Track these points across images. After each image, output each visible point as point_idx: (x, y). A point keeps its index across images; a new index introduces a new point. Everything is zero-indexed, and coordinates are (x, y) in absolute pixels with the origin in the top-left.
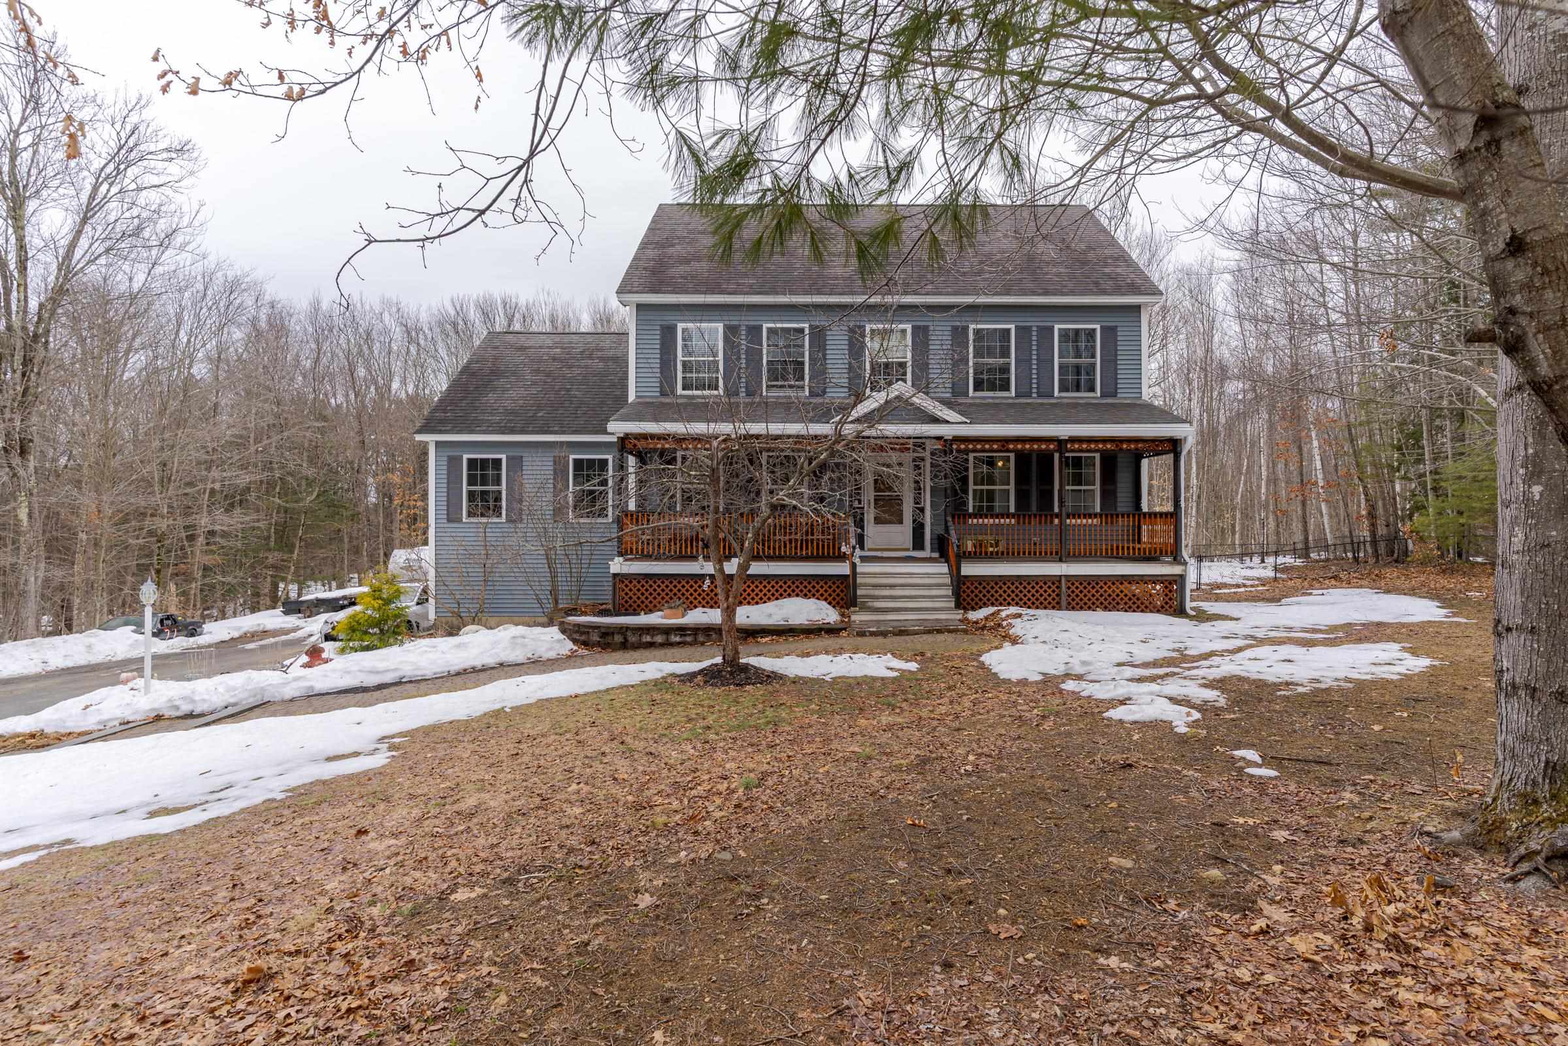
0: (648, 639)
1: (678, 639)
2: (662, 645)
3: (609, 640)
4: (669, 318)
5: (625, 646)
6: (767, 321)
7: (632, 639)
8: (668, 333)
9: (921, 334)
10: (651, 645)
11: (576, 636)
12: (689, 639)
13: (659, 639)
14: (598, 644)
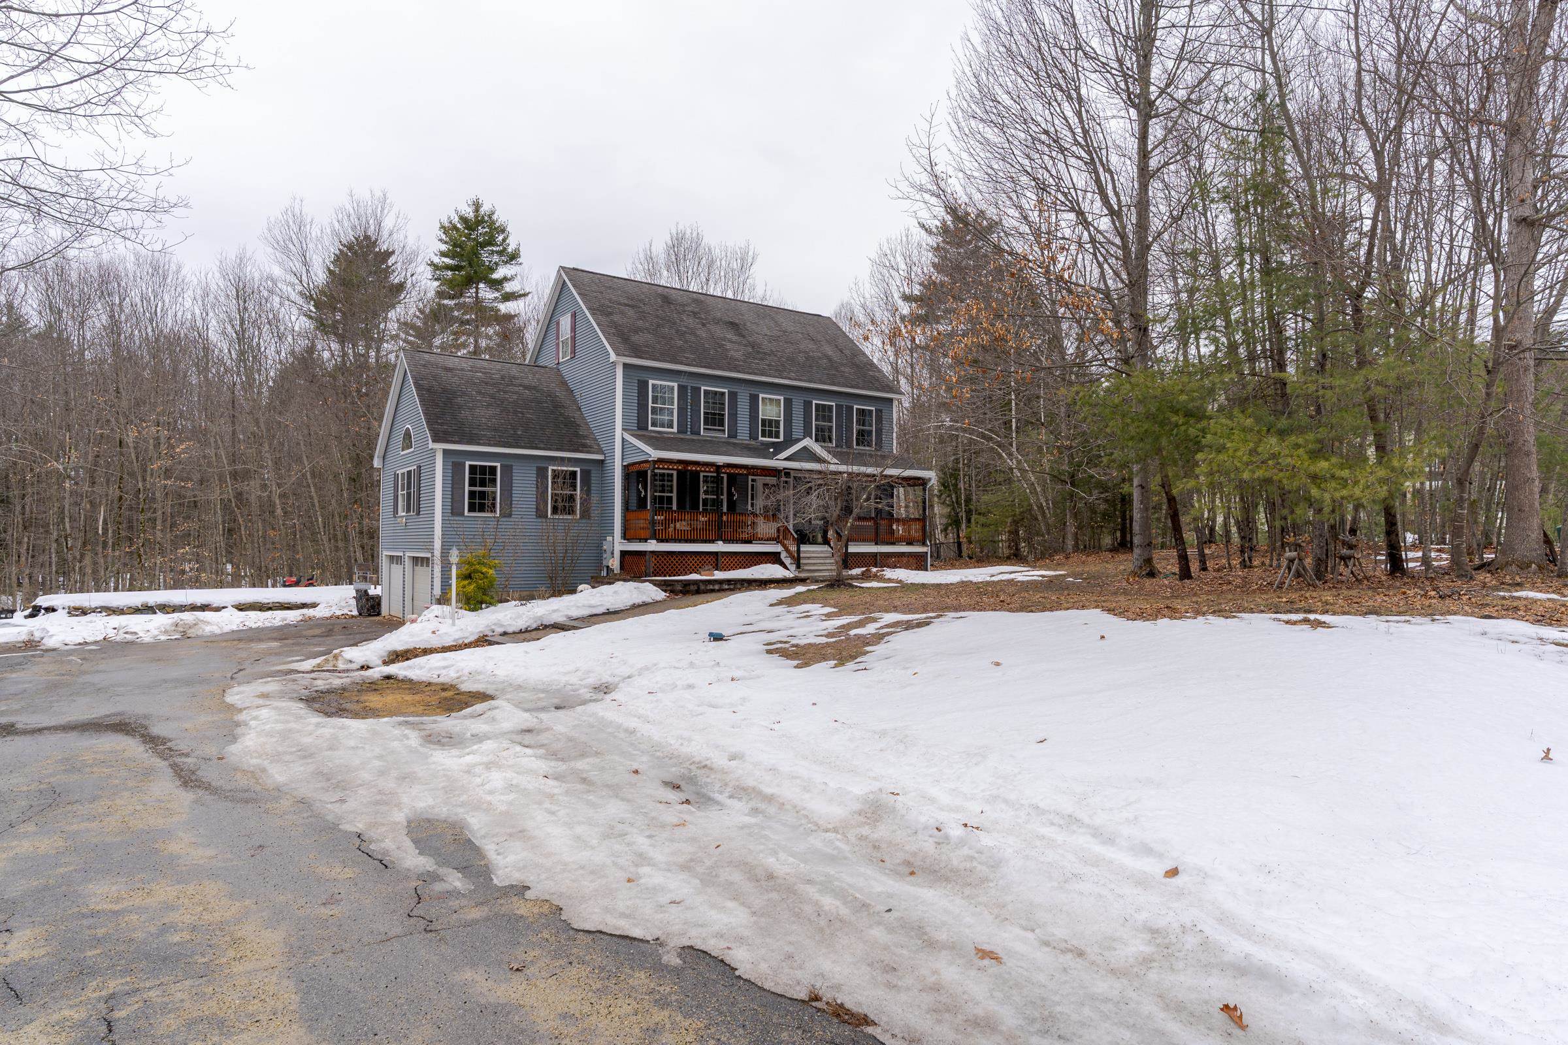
0: (711, 587)
1: (726, 587)
2: (719, 591)
3: (687, 588)
4: (643, 376)
5: (698, 592)
6: (704, 385)
7: (702, 587)
8: (643, 386)
9: (788, 403)
10: (713, 591)
11: (664, 588)
12: (732, 587)
13: (717, 587)
14: (681, 592)
